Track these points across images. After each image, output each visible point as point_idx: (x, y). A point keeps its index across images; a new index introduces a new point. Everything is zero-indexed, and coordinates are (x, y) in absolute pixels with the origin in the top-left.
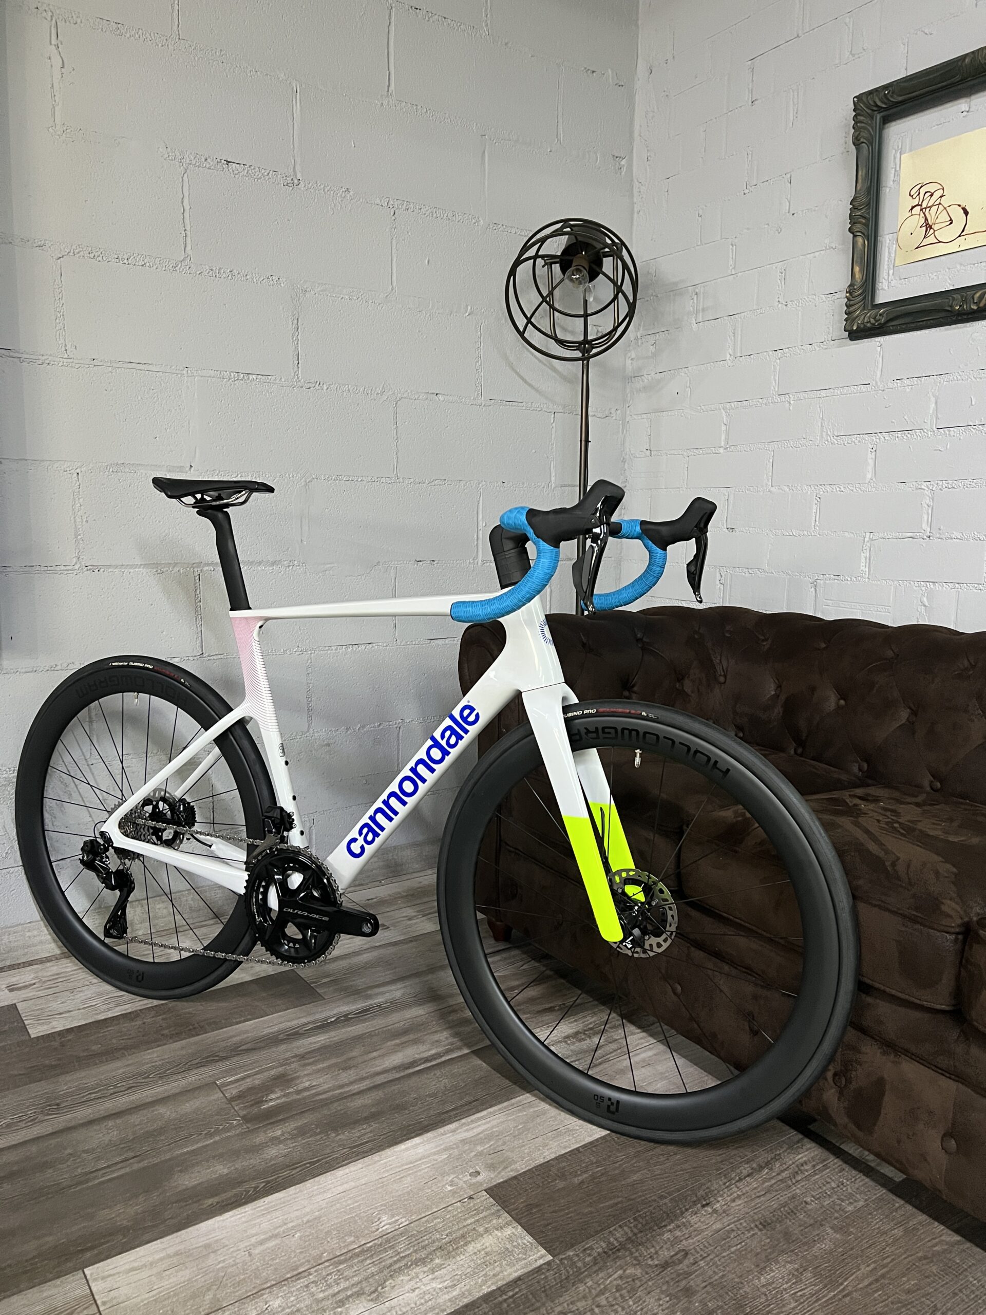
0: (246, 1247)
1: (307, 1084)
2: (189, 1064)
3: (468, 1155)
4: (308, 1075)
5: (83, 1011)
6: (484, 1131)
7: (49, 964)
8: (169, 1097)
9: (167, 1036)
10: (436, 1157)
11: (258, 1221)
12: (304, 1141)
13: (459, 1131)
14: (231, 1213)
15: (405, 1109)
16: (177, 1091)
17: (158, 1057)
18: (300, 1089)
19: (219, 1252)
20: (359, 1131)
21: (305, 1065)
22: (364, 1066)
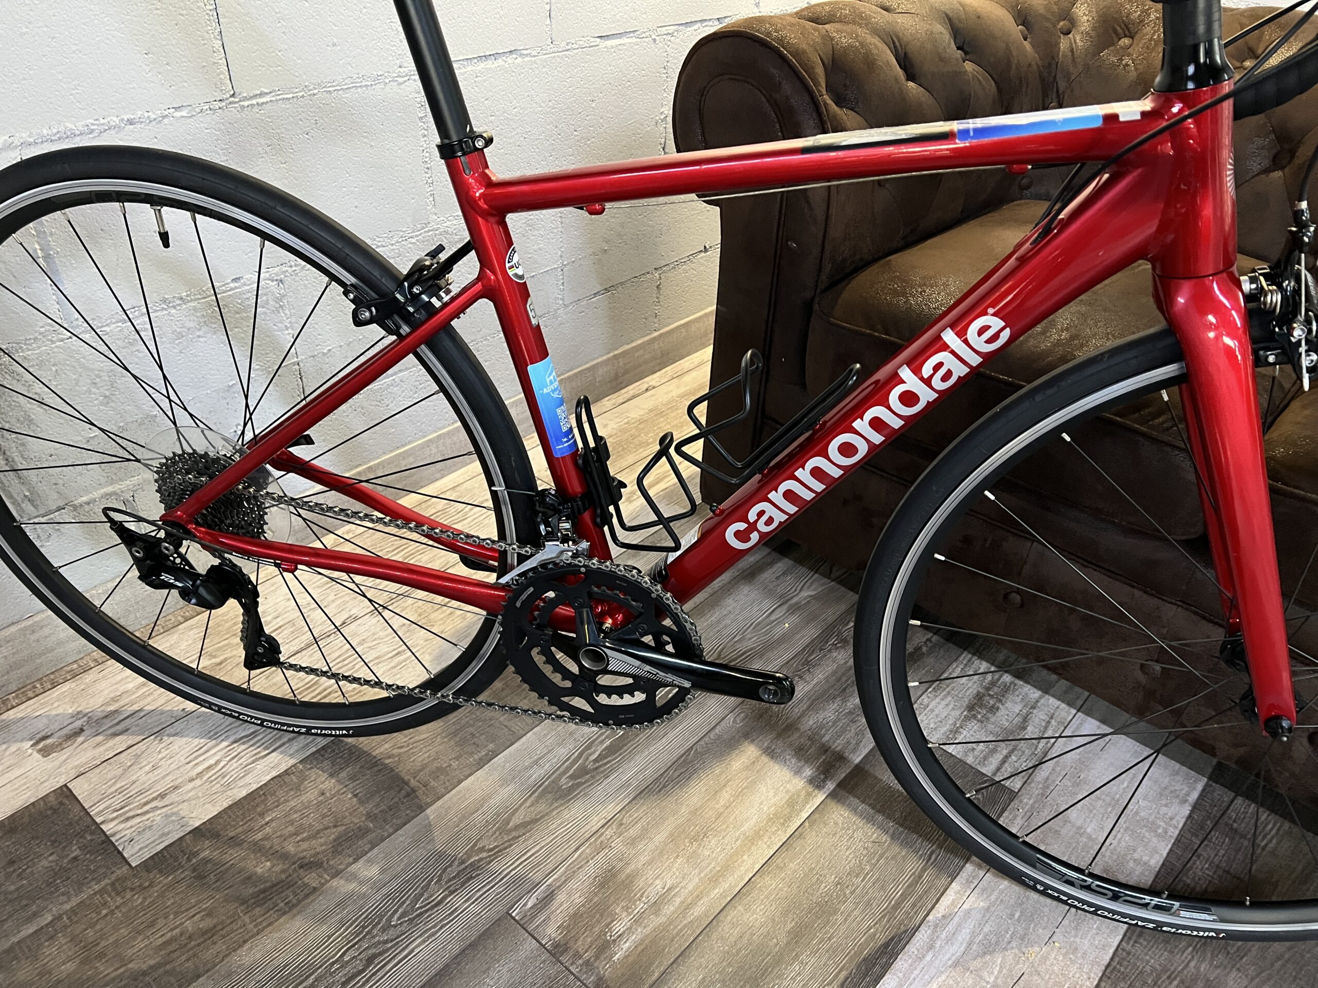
1: (658, 886)
2: (445, 878)
4: (649, 863)
5: (198, 782)
6: (973, 935)
7: (89, 678)
8: (447, 966)
9: (376, 816)
13: (938, 943)
15: (835, 913)
16: (456, 951)
17: (383, 871)
18: (652, 901)
21: (633, 842)
22: (724, 827)
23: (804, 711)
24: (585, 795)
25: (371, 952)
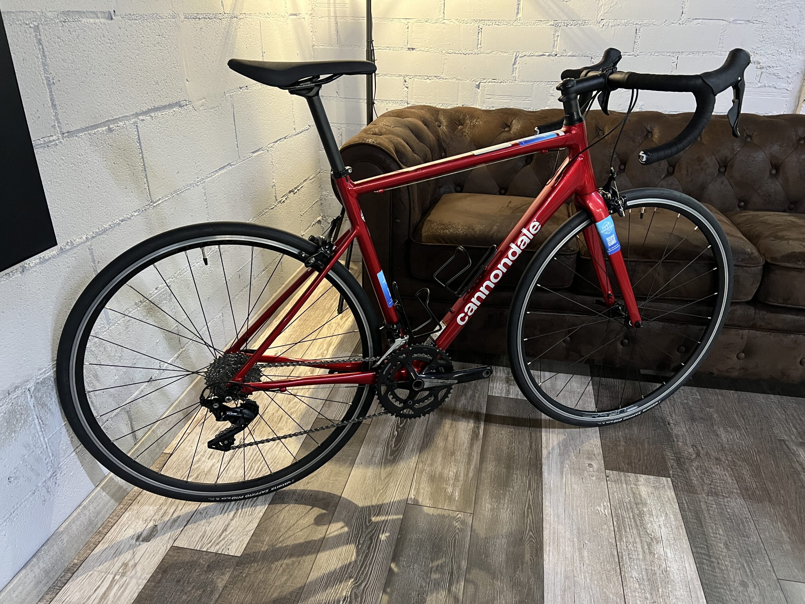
0: (580, 564)
1: (451, 474)
3: (573, 459)
4: (443, 468)
6: (558, 445)
10: (565, 469)
11: (561, 550)
12: (506, 501)
14: (545, 556)
15: (514, 456)
18: (453, 478)
19: (576, 575)
20: (517, 479)
21: (431, 465)
22: (458, 448)
23: (455, 403)
24: (401, 458)
25: (369, 536)
